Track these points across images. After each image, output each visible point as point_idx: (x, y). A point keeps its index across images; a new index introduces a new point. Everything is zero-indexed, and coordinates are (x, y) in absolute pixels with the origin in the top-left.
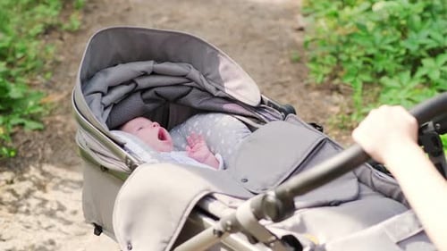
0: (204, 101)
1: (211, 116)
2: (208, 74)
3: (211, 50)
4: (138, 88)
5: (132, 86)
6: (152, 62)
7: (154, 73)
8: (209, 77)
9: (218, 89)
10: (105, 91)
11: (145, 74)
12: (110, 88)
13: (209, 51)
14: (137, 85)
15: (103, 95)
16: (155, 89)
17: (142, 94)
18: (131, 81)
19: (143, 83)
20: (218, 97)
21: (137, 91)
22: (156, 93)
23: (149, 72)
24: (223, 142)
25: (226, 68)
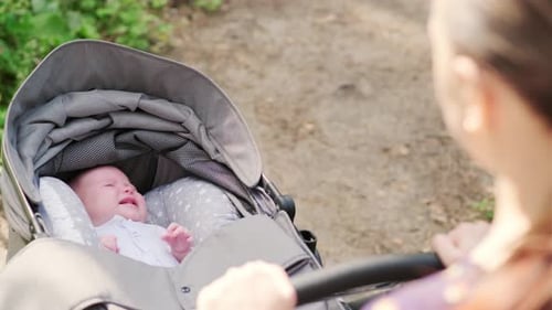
0: (197, 162)
1: (199, 184)
2: (211, 128)
3: (220, 97)
4: (113, 126)
5: (105, 122)
6: (140, 95)
7: (139, 111)
8: (211, 131)
9: (217, 151)
10: (62, 122)
11: (126, 110)
12: (70, 120)
13: (217, 97)
14: (112, 122)
15: (57, 127)
16: (136, 133)
17: (116, 136)
18: (106, 115)
19: (122, 121)
20: (215, 161)
21: (111, 130)
22: (136, 137)
23: (133, 109)
24: (198, 225)
25: (233, 125)
